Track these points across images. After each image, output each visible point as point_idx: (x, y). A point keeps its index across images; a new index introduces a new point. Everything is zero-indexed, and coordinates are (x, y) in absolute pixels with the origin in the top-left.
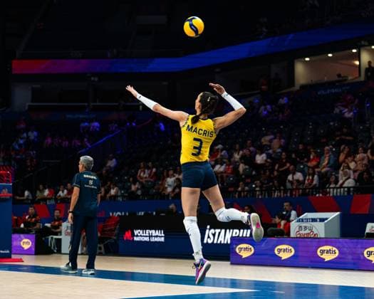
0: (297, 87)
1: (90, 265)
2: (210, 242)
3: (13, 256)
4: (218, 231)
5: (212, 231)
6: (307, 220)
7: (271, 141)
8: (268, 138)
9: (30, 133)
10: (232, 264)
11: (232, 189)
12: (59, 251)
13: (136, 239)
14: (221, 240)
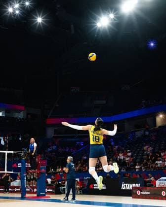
0: (157, 127)
1: (74, 198)
2: (124, 189)
3: (46, 195)
4: (127, 184)
5: (125, 184)
6: (163, 180)
7: (147, 148)
8: (147, 147)
9: (53, 147)
10: (133, 198)
11: (132, 168)
12: (64, 193)
13: (94, 188)
14: (128, 188)
